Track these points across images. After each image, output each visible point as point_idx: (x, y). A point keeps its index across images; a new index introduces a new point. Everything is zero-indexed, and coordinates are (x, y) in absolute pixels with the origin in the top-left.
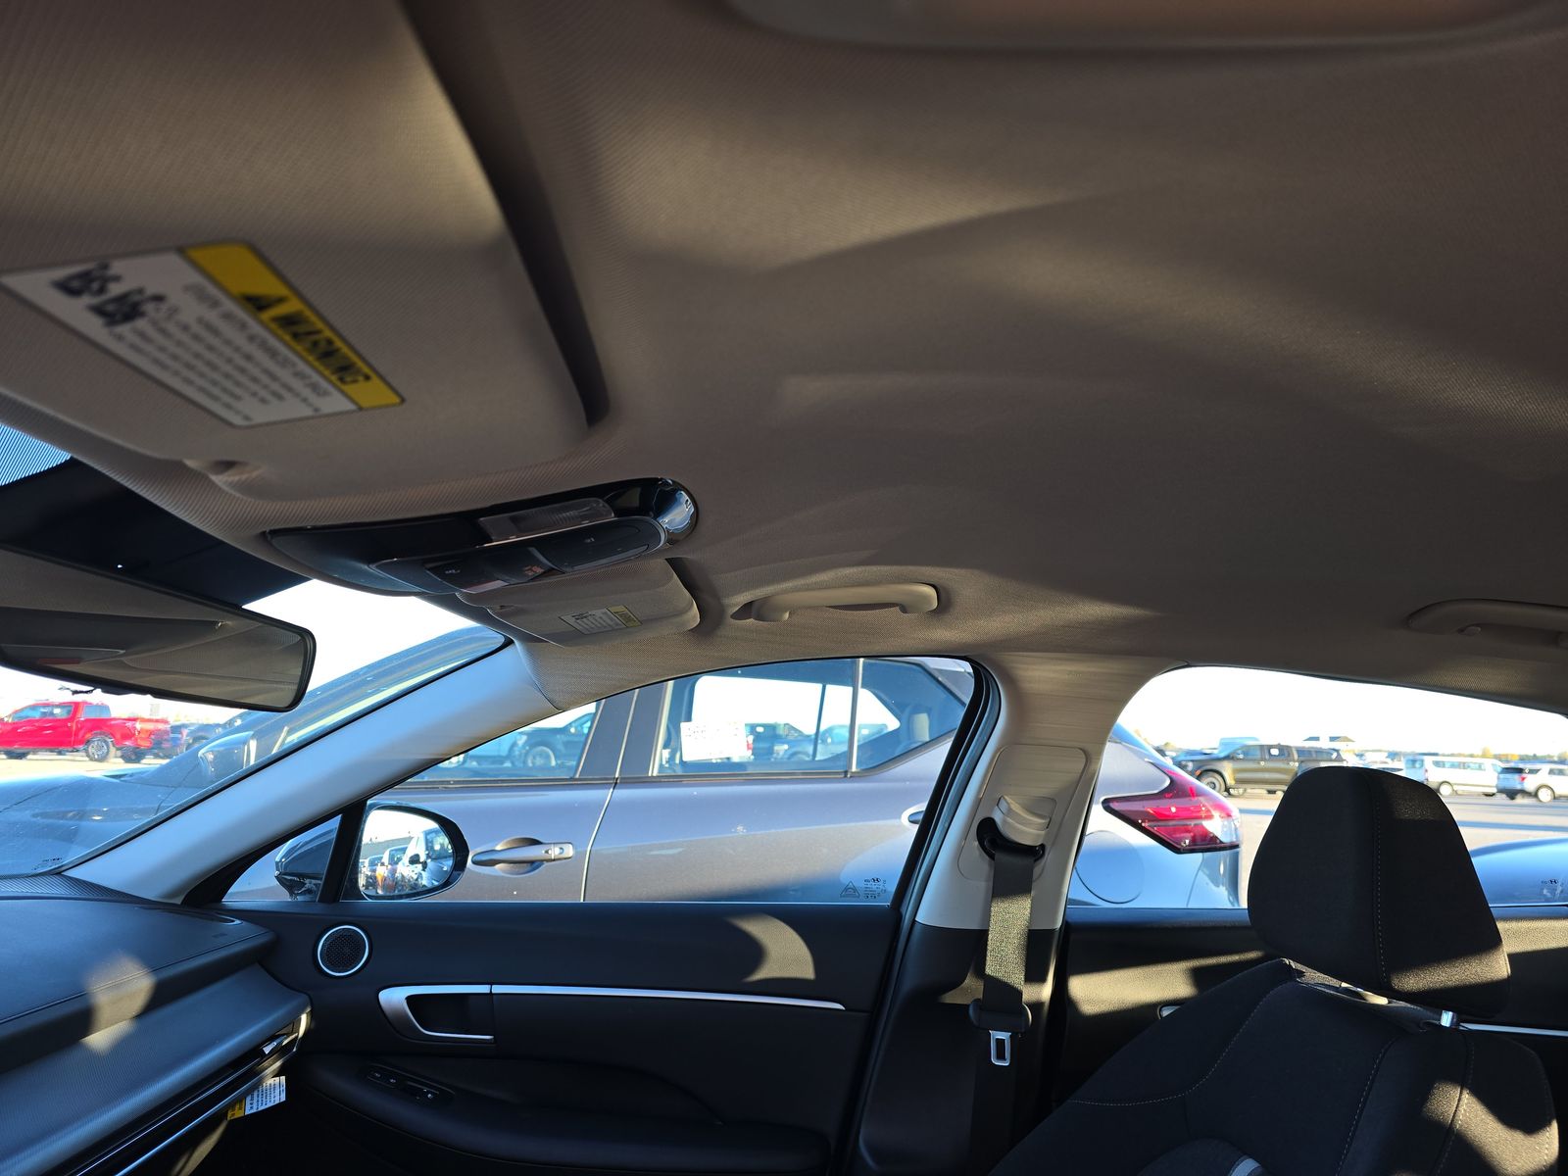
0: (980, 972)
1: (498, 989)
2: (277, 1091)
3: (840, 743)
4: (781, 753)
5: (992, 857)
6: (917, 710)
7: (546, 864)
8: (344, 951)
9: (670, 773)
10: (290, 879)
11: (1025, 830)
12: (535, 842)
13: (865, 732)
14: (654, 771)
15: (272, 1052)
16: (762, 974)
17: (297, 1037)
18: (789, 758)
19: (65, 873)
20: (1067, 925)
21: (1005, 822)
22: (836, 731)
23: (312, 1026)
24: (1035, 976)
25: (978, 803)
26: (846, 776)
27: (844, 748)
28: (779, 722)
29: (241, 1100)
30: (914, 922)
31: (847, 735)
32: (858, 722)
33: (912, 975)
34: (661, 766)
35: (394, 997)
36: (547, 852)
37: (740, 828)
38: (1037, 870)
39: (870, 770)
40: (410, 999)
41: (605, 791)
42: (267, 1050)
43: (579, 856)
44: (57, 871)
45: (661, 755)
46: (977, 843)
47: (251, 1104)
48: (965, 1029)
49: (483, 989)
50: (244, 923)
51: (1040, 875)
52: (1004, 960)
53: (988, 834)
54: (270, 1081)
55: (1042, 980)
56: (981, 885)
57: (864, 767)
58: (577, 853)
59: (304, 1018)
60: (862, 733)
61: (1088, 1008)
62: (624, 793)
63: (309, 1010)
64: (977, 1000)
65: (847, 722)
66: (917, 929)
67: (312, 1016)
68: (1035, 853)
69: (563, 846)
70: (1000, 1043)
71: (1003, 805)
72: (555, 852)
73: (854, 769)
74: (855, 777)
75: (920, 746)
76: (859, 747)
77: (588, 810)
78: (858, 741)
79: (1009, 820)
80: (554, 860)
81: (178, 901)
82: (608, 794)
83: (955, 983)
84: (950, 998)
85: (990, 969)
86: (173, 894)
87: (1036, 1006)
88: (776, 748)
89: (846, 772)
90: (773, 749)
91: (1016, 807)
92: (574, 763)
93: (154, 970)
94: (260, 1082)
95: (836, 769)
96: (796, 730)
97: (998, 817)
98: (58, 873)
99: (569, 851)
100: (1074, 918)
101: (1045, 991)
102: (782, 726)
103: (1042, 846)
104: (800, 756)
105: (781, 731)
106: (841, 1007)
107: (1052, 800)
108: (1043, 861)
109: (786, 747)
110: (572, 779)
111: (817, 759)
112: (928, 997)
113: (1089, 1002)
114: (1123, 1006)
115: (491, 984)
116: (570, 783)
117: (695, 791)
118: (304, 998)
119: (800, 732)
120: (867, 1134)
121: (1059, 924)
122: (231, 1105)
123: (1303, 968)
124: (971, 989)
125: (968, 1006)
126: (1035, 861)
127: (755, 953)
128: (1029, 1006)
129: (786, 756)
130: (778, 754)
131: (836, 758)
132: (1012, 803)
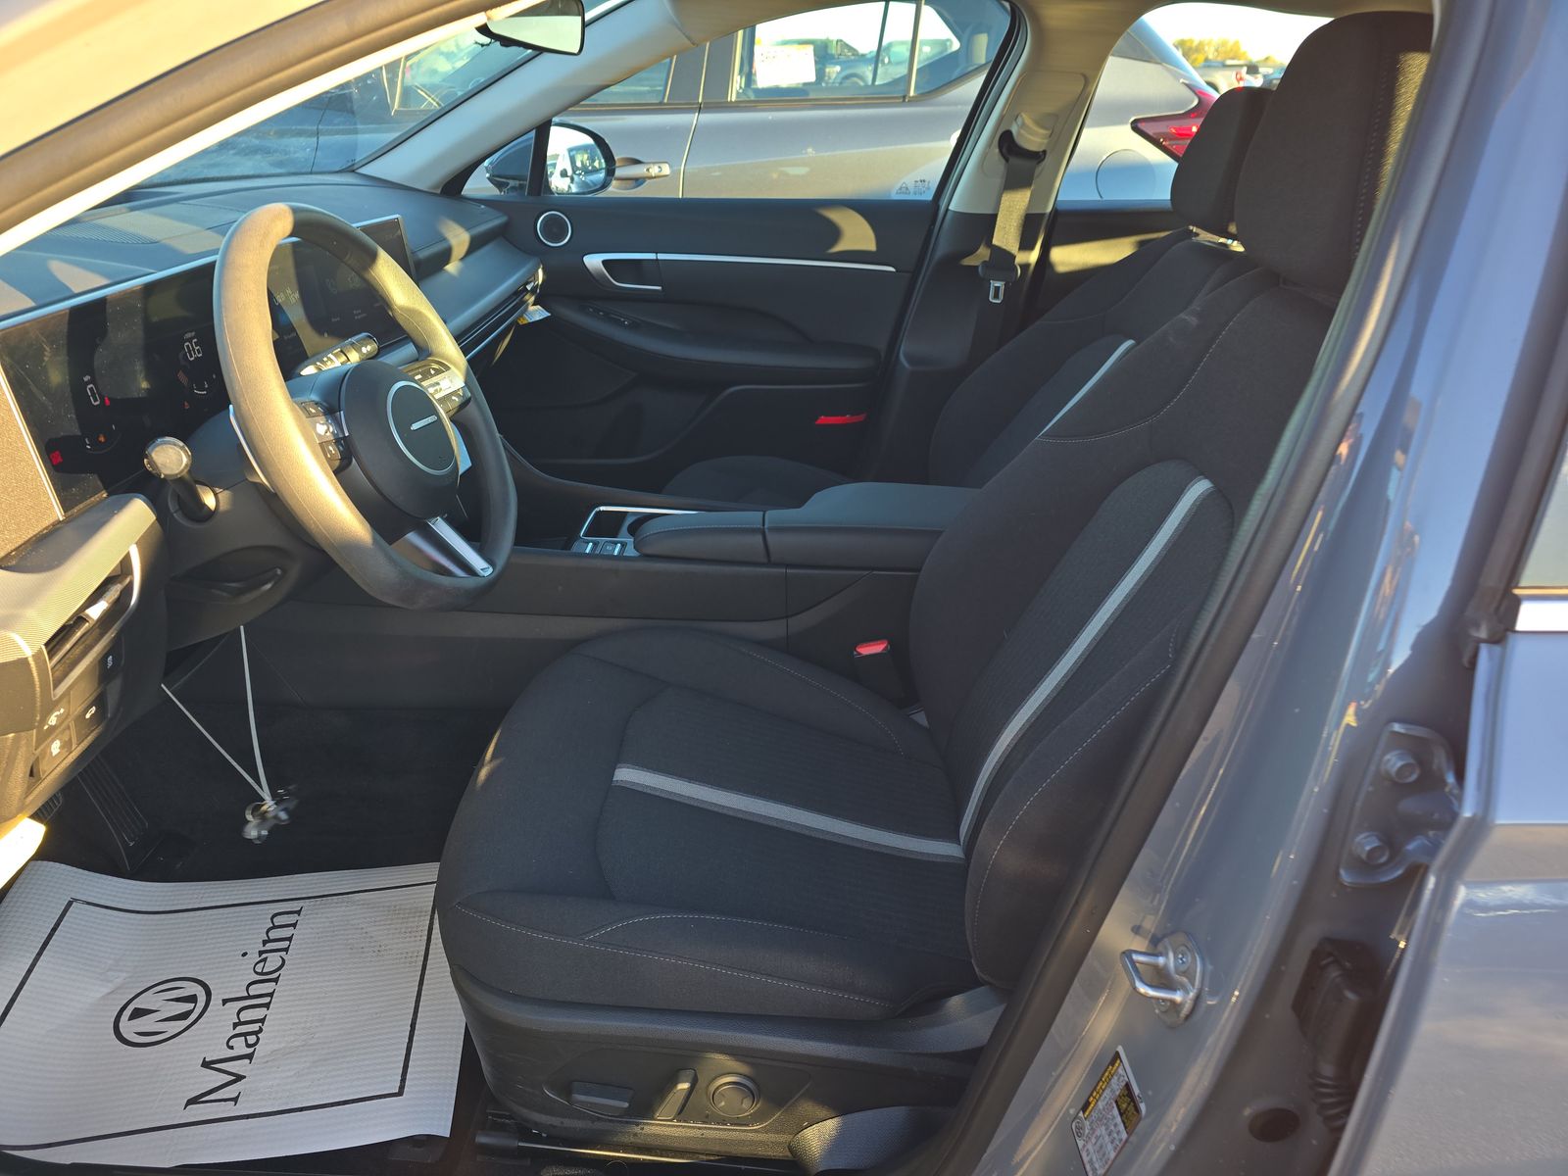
0: (989, 244)
1: (661, 256)
3: (899, 63)
4: (834, 76)
5: (1007, 160)
6: (978, 30)
7: (648, 181)
8: (555, 229)
9: (744, 98)
10: (497, 180)
11: (1032, 138)
12: (637, 162)
13: (927, 49)
14: (733, 97)
15: (528, 292)
16: (839, 247)
17: (539, 284)
18: (841, 83)
19: (359, 171)
20: (1056, 212)
21: (1019, 133)
22: (895, 49)
23: (545, 279)
24: (1026, 245)
25: (1001, 118)
26: (904, 101)
27: (903, 70)
28: (831, 38)
29: (520, 316)
30: (947, 210)
31: (907, 54)
32: (920, 37)
33: (943, 247)
34: (738, 93)
35: (594, 261)
36: (648, 170)
37: (810, 150)
38: (1037, 171)
39: (927, 94)
40: (605, 262)
41: (692, 115)
42: (524, 291)
43: (675, 173)
44: (351, 168)
45: (737, 82)
46: (997, 150)
48: (975, 280)
49: (651, 256)
50: (484, 207)
51: (1040, 174)
52: (1006, 235)
53: (1007, 143)
54: (531, 308)
55: (1031, 248)
56: (998, 181)
57: (921, 91)
58: (672, 172)
59: (540, 272)
60: (925, 52)
61: (1061, 269)
62: (707, 118)
63: (541, 267)
64: (985, 261)
65: (910, 38)
66: (949, 213)
67: (545, 270)
68: (1038, 157)
69: (661, 165)
70: (997, 289)
71: (1019, 120)
72: (654, 170)
73: (912, 93)
74: (914, 101)
75: (977, 69)
76: (918, 70)
77: (677, 132)
78: (919, 63)
79: (1022, 131)
80: (655, 177)
81: (438, 192)
82: (693, 118)
83: (971, 252)
84: (968, 261)
85: (995, 242)
86: (435, 187)
87: (1025, 267)
88: (827, 70)
89: (904, 97)
90: (824, 72)
91: (1028, 122)
92: (661, 88)
94: (526, 309)
95: (894, 94)
96: (850, 48)
97: (1014, 130)
98: (351, 170)
99: (666, 170)
100: (1060, 207)
101: (1033, 256)
102: (835, 43)
103: (1044, 152)
104: (855, 79)
105: (833, 51)
106: (892, 269)
107: (1055, 116)
108: (1043, 163)
109: (838, 68)
110: (661, 103)
111: (877, 83)
112: (953, 260)
113: (1063, 264)
114: (1085, 267)
115: (657, 253)
116: (659, 108)
117: (770, 116)
118: (537, 258)
119: (855, 50)
120: (905, 348)
121: (1049, 209)
122: (516, 320)
123: (1199, 231)
124: (983, 253)
125: (977, 267)
126: (1039, 162)
127: (835, 233)
128: (1021, 266)
129: (839, 80)
130: (830, 78)
131: (895, 82)
132: (1026, 118)
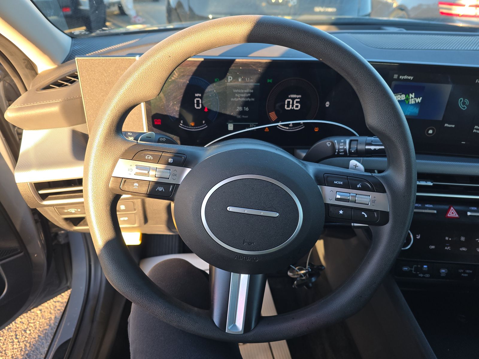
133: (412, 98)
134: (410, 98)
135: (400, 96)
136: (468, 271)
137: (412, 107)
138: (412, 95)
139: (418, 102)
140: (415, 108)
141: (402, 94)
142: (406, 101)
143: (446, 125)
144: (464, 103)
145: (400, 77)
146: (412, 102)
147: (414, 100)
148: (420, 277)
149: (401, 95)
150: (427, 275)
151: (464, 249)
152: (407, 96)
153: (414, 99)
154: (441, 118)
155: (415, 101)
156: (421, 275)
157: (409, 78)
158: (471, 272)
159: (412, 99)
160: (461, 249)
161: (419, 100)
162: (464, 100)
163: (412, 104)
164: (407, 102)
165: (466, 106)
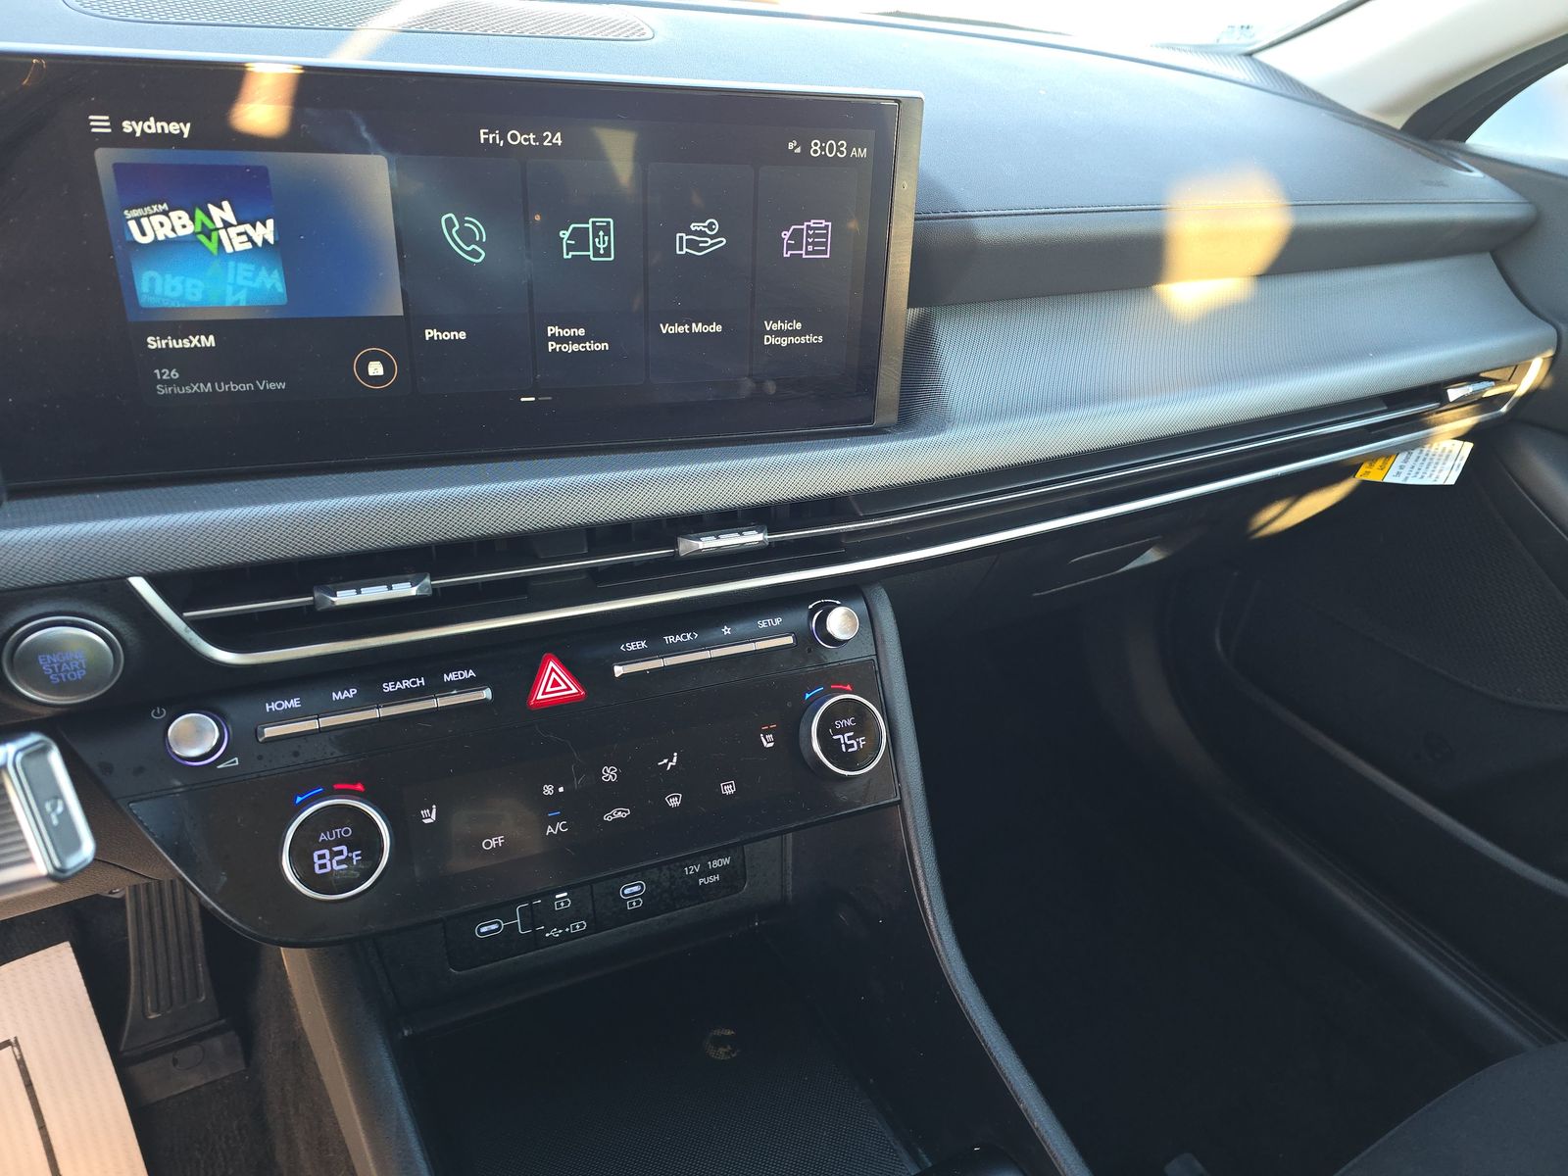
2: (1449, 464)
15: (1462, 402)
17: (1513, 392)
23: (1547, 384)
29: (1388, 454)
42: (1453, 394)
47: (1401, 467)
50: (1489, 180)
54: (1443, 445)
59: (1537, 365)
63: (1550, 353)
67: (1554, 363)
81: (1398, 122)
93: (1296, 206)
94: (1427, 441)
118: (1548, 332)
122: (1372, 458)
133: (227, 225)
134: (219, 224)
135: (163, 218)
136: (716, 864)
137: (245, 269)
138: (223, 213)
139: (265, 241)
140: (263, 272)
141: (172, 209)
142: (202, 238)
143: (430, 334)
144: (467, 236)
145: (127, 126)
146: (235, 240)
147: (239, 234)
148: (553, 941)
149: (165, 213)
150: (579, 926)
151: (619, 814)
152: (199, 215)
153: (241, 228)
154: (393, 306)
155: (250, 239)
156: (555, 933)
157: (173, 128)
158: (727, 861)
159: (232, 231)
160: (607, 818)
161: (265, 232)
162: (462, 222)
163: (238, 255)
164: (212, 246)
165: (480, 244)
